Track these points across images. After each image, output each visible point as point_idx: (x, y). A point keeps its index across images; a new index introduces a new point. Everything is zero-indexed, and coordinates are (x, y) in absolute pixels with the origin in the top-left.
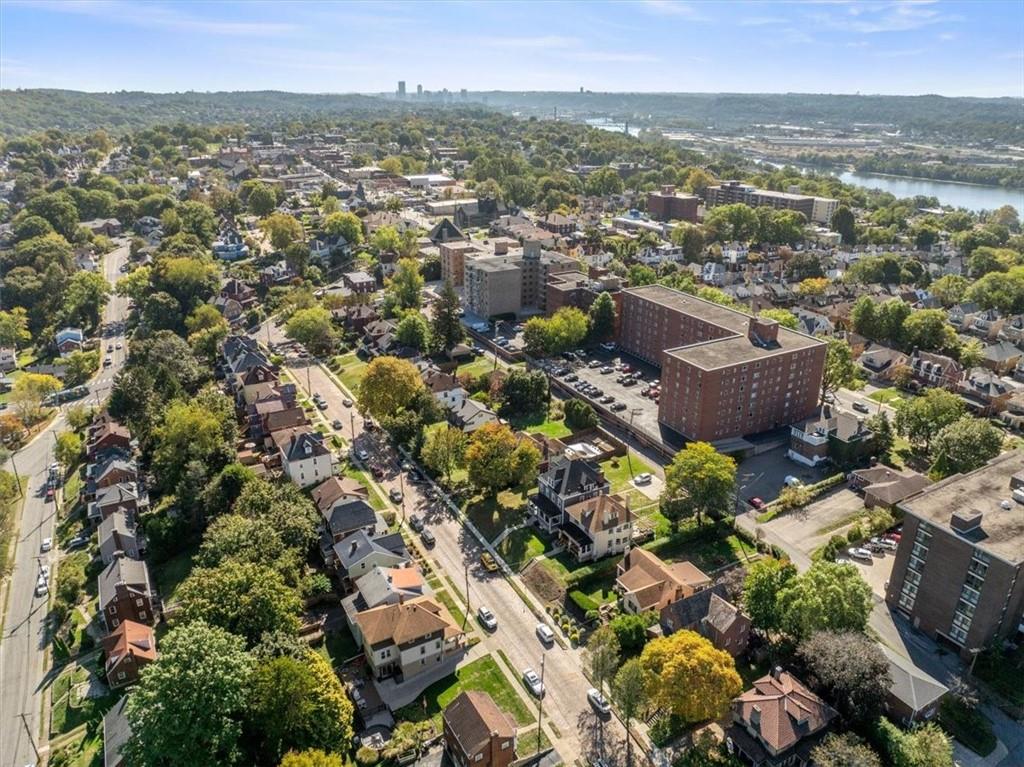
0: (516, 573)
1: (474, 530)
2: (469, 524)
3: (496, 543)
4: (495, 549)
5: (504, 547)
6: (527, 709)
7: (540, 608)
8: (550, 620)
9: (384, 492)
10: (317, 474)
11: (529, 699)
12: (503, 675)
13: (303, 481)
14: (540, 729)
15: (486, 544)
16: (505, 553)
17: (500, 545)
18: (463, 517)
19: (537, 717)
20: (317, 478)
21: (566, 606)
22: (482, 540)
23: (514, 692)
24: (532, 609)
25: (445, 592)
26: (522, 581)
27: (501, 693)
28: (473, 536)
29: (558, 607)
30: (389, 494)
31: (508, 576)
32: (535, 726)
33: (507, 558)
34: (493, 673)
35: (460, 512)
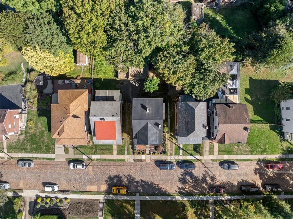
0: (106, 200)
1: (159, 198)
2: (169, 198)
3: (138, 205)
4: (134, 201)
5: (129, 207)
6: (15, 152)
7: (71, 196)
8: (60, 196)
9: (241, 160)
10: (287, 120)
11: (20, 156)
12: (38, 153)
13: (285, 108)
14: (3, 152)
15: (142, 198)
16: (124, 204)
17: (133, 206)
18: (179, 198)
19: (9, 154)
20: (285, 120)
21: (60, 209)
22: (148, 198)
23: (26, 152)
24: (73, 192)
25: (111, 153)
26: (97, 200)
27: (29, 146)
28: (153, 194)
29: (63, 205)
30: (236, 162)
31: (105, 195)
32: (5, 150)
33: (120, 203)
34: (41, 149)
35: (186, 199)
